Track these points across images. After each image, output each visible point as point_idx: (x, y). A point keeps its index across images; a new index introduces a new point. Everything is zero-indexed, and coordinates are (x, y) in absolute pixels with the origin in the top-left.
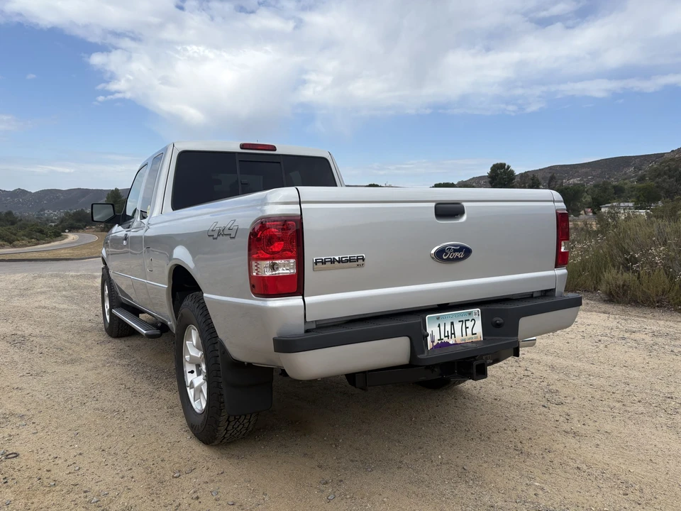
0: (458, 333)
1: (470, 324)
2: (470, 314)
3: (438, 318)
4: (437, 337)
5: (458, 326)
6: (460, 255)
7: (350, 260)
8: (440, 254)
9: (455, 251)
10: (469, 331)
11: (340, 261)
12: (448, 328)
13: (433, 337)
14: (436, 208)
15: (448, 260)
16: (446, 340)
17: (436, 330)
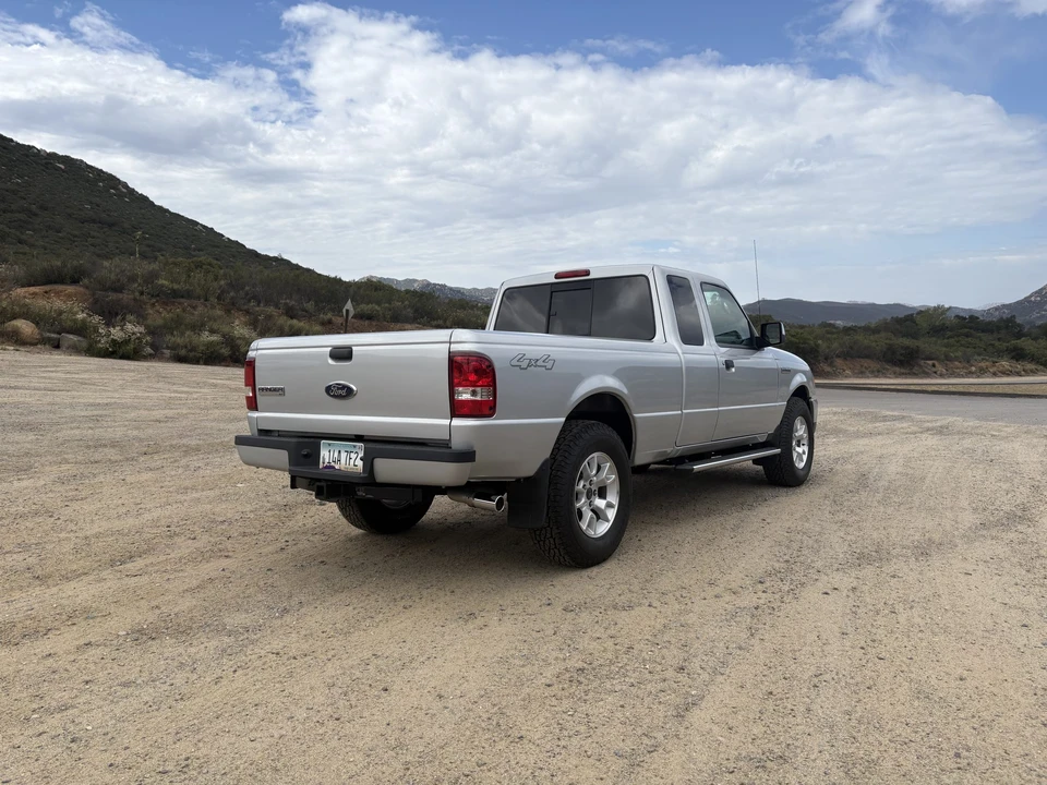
0: (343, 461)
1: (353, 456)
2: (355, 446)
3: (330, 445)
4: (327, 460)
5: (343, 455)
6: (343, 392)
7: (275, 390)
8: (328, 389)
9: (338, 389)
10: (352, 461)
11: (270, 389)
12: (336, 455)
13: (324, 459)
14: (331, 351)
15: (334, 396)
16: (333, 464)
17: (328, 454)
